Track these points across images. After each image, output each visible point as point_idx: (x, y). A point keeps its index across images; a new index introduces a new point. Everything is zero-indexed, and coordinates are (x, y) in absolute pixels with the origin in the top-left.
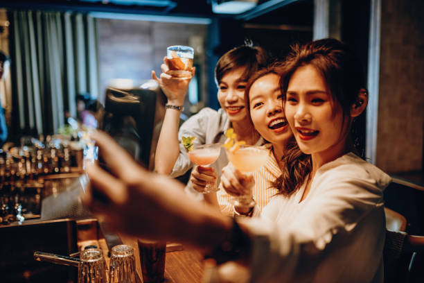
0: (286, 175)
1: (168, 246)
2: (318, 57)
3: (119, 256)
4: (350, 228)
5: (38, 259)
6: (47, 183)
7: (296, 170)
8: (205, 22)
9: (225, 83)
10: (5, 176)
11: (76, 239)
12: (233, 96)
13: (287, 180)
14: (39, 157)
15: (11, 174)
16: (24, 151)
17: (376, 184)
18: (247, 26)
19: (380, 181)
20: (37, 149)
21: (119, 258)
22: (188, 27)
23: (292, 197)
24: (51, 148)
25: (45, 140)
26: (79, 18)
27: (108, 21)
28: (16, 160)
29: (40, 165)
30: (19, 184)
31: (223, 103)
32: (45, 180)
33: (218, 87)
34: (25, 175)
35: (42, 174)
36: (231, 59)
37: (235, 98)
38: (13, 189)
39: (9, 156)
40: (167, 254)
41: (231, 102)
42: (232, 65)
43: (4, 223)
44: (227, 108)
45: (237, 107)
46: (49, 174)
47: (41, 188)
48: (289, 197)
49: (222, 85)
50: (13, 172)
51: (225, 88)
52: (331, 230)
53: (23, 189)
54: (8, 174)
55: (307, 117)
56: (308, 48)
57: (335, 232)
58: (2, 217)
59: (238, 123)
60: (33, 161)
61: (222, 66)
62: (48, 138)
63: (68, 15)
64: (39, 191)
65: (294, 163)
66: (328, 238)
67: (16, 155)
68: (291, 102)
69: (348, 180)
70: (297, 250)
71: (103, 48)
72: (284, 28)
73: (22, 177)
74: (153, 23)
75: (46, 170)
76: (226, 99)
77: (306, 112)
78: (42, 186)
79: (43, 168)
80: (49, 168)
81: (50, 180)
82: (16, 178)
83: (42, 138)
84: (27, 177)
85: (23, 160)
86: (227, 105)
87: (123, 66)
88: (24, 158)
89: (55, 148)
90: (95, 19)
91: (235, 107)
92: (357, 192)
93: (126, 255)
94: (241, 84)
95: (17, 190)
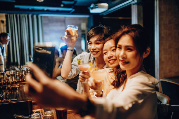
0: (117, 80)
1: (68, 111)
2: (131, 32)
3: (47, 116)
4: (140, 101)
5: (15, 118)
6: (21, 85)
7: (120, 78)
8: (87, 16)
9: (91, 42)
10: (3, 83)
11: (32, 109)
12: (94, 47)
13: (117, 82)
14: (18, 75)
15: (6, 82)
16: (11, 72)
17: (152, 84)
18: (104, 18)
19: (154, 82)
20: (17, 71)
21: (47, 117)
22: (80, 19)
23: (119, 89)
24: (23, 71)
25: (20, 67)
26: (35, 16)
27: (47, 17)
28: (8, 76)
29: (18, 78)
30: (9, 86)
31: (90, 50)
32: (20, 84)
33: (88, 43)
34: (12, 82)
35: (19, 82)
36: (93, 32)
37: (95, 48)
38: (7, 88)
39: (5, 74)
40: (68, 114)
41: (93, 50)
42: (93, 34)
43: (2, 102)
44: (92, 52)
45: (96, 51)
46: (22, 81)
47: (18, 87)
48: (118, 89)
49: (90, 42)
50: (7, 81)
51: (91, 44)
52: (132, 102)
53: (11, 88)
54: (5, 82)
55: (125, 56)
56: (128, 28)
57: (134, 103)
58: (1, 100)
59: (97, 58)
60: (15, 76)
61: (89, 35)
62: (22, 67)
63: (30, 16)
64: (17, 88)
65: (120, 75)
66: (130, 105)
67: (8, 74)
68: (119, 49)
69: (140, 82)
70: (115, 110)
71: (45, 28)
72: (120, 18)
73: (10, 83)
74: (65, 17)
75: (21, 80)
76: (91, 48)
77: (125, 54)
78: (18, 86)
79: (19, 79)
80: (22, 79)
81: (22, 84)
82: (8, 83)
83: (19, 67)
84: (13, 83)
85: (11, 76)
86: (92, 51)
87: (53, 35)
88: (12, 75)
89: (24, 71)
90: (41, 17)
91: (95, 51)
92: (143, 87)
93: (51, 115)
94: (98, 42)
95: (9, 88)
